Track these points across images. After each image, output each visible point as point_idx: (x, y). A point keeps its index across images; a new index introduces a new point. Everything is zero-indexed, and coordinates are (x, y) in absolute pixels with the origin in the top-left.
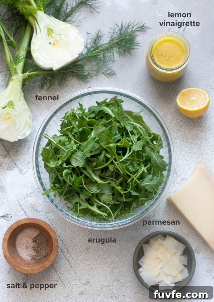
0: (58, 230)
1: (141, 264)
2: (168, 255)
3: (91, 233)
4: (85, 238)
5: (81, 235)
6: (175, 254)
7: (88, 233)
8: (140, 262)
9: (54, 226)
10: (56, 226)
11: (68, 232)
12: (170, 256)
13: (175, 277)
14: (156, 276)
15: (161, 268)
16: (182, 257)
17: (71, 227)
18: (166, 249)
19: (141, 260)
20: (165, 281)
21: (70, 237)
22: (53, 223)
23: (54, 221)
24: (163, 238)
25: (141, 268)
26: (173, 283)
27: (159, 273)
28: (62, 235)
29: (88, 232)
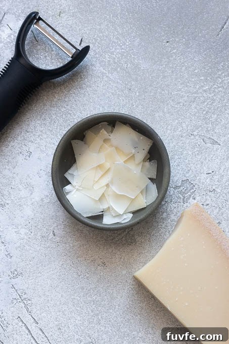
0: (35, 310)
1: (70, 179)
2: (120, 160)
3: (97, 315)
4: (85, 323)
5: (79, 318)
6: (133, 157)
7: (92, 314)
8: (67, 175)
9: (25, 302)
10: (29, 302)
11: (53, 313)
12: (124, 162)
13: (133, 201)
14: (98, 199)
15: (107, 185)
16: (147, 164)
17: (58, 303)
18: (117, 148)
19: (70, 171)
20: (114, 208)
21: (56, 323)
22: (25, 296)
23: (25, 293)
24: (110, 128)
25: (70, 185)
26: (130, 212)
27: (103, 194)
28: (42, 319)
29: (90, 312)
